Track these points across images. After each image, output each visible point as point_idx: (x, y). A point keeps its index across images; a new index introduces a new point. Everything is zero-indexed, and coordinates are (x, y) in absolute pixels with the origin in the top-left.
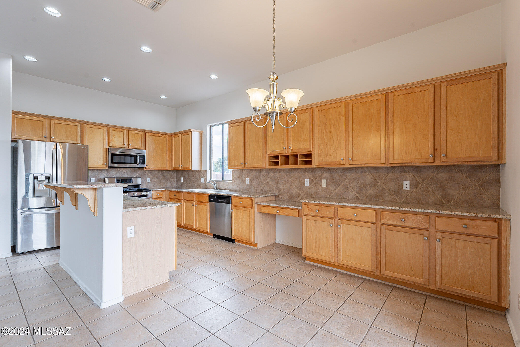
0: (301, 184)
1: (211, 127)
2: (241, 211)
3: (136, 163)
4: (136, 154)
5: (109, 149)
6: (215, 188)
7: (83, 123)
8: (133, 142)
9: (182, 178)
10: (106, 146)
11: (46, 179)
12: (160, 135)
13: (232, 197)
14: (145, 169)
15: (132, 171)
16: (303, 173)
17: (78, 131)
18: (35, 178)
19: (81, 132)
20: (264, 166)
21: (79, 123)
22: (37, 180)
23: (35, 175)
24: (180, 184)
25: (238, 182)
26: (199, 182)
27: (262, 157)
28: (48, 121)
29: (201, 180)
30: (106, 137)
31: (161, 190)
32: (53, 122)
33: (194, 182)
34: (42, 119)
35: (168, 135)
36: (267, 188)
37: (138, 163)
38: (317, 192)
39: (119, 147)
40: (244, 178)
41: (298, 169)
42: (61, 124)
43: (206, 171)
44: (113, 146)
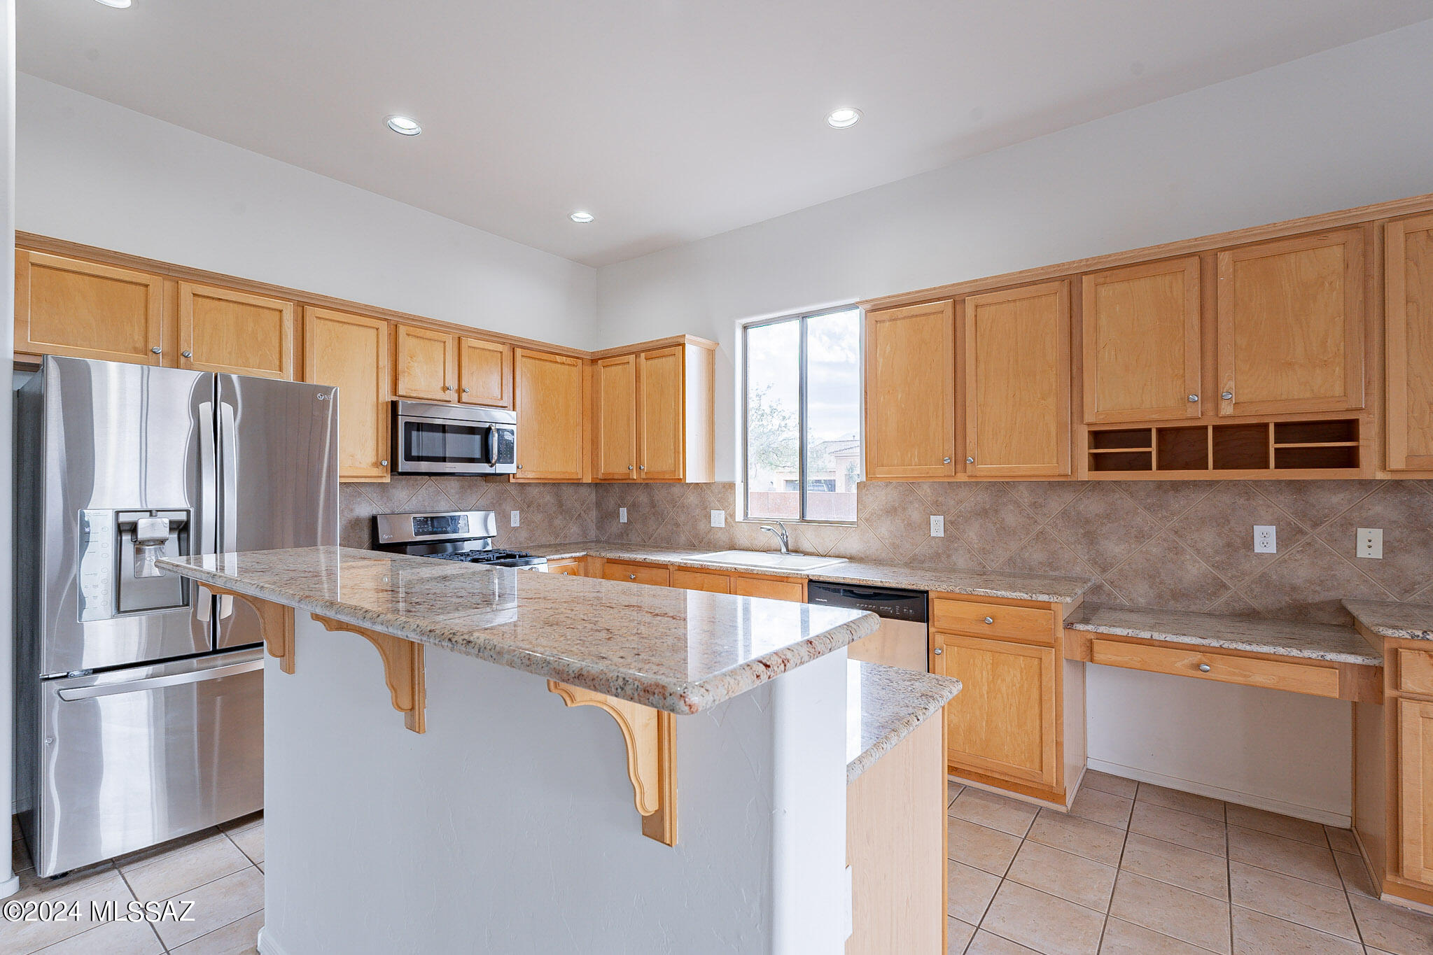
0: (1229, 545)
1: (745, 328)
2: (989, 654)
3: (486, 457)
4: (487, 425)
5: (394, 405)
6: (784, 550)
7: (303, 303)
8: (474, 378)
9: (623, 513)
10: (387, 396)
11: (171, 529)
12: (558, 358)
13: (931, 595)
14: (512, 480)
15: (462, 487)
16: (1241, 501)
17: (283, 333)
18: (126, 529)
19: (295, 338)
20: (1070, 471)
21: (289, 300)
22: (129, 537)
23: (124, 518)
24: (614, 529)
25: (885, 529)
26: (702, 526)
27: (1053, 434)
28: (168, 285)
29: (708, 517)
30: (385, 362)
31: (574, 555)
32: (186, 289)
33: (677, 525)
34: (143, 278)
35: (582, 359)
36: (1036, 556)
37: (495, 457)
38: (1322, 578)
39: (429, 397)
40: (915, 515)
41: (1211, 484)
42: (221, 302)
43: (731, 486)
44: (408, 395)
